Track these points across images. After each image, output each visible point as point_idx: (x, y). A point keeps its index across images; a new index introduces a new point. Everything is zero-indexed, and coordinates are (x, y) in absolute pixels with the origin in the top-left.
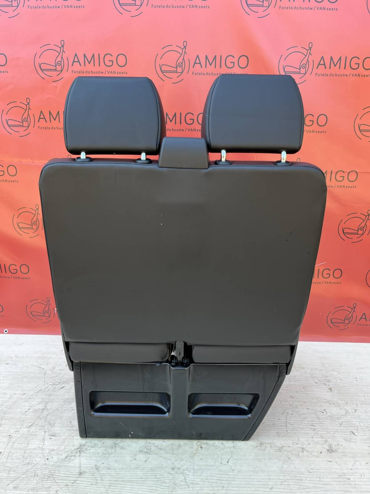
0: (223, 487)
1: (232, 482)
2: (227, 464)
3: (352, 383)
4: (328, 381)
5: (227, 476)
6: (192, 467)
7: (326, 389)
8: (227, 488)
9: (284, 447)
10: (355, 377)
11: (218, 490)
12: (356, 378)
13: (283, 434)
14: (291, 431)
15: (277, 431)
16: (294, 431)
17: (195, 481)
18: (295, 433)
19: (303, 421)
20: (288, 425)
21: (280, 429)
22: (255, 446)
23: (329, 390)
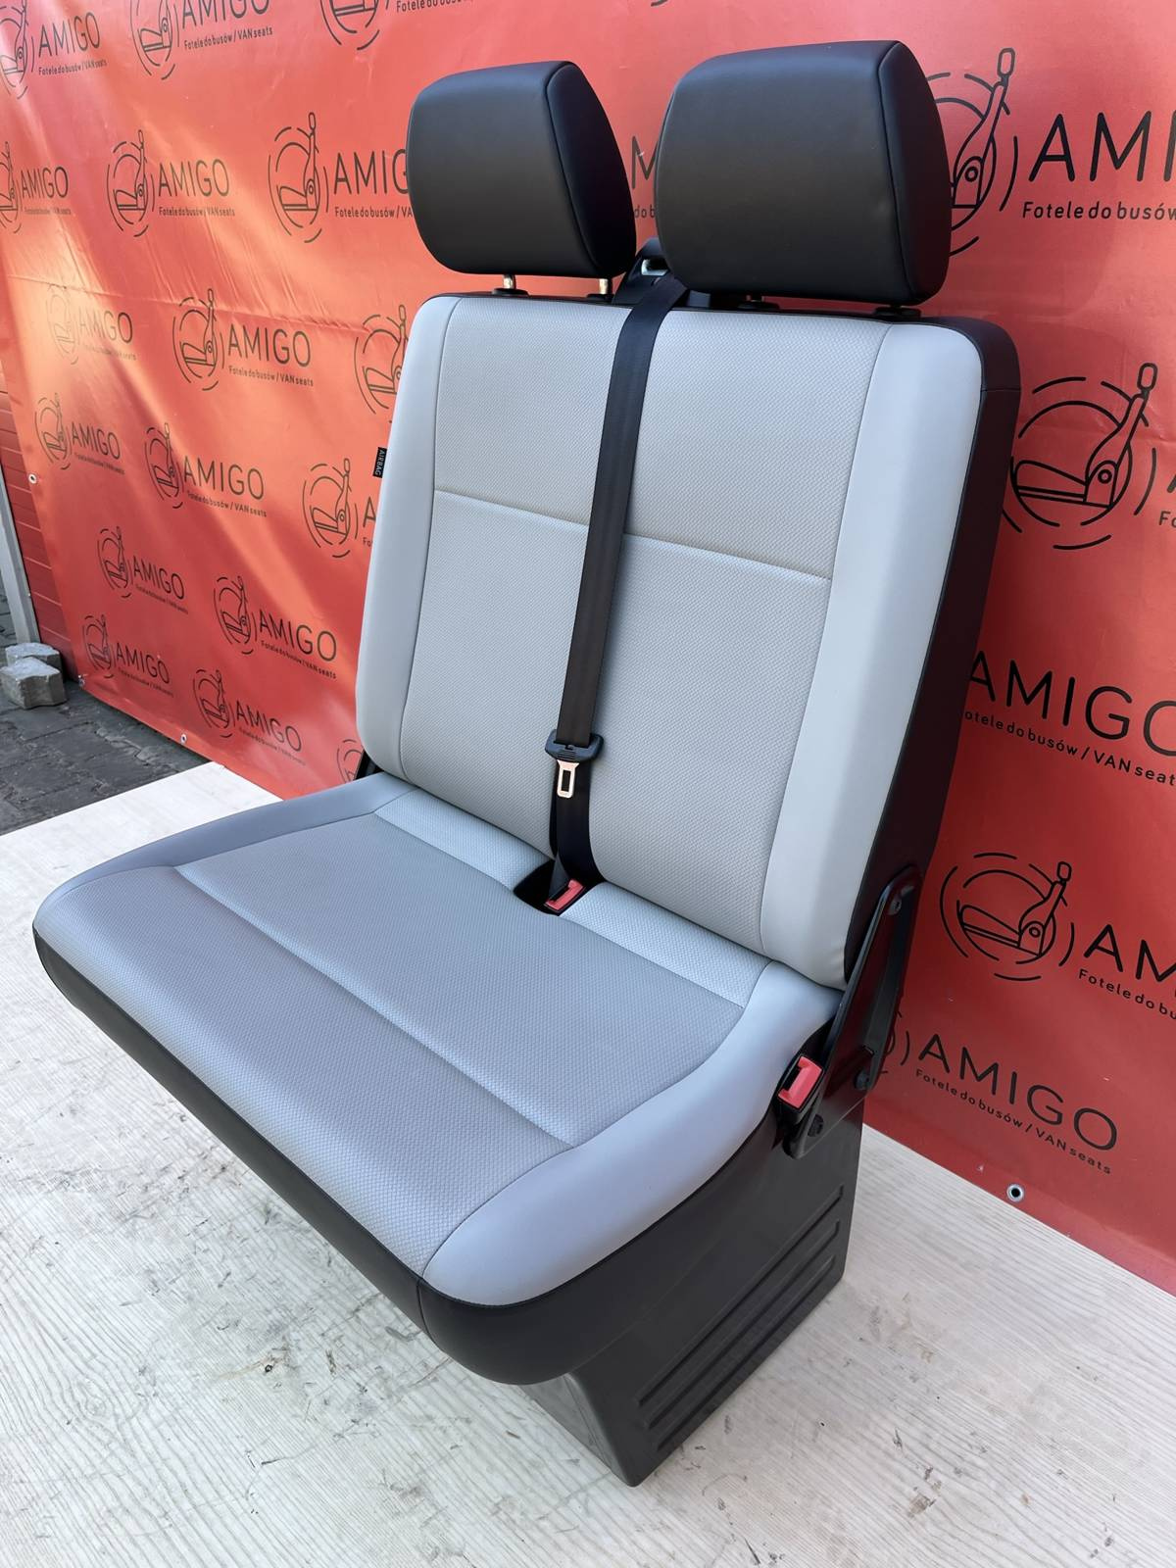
0: (166, 1513)
1: (201, 1522)
2: (258, 1467)
3: (1054, 1548)
4: (958, 1472)
5: (211, 1496)
6: (180, 1402)
7: (901, 1492)
8: (171, 1525)
9: (460, 1554)
10: (1109, 1533)
11: (146, 1511)
12: (1109, 1542)
13: (516, 1516)
14: (556, 1527)
15: (510, 1492)
16: (562, 1539)
17: (139, 1442)
18: (557, 1546)
19: (639, 1530)
20: (573, 1502)
21: (532, 1496)
22: (391, 1481)
23: (907, 1504)
